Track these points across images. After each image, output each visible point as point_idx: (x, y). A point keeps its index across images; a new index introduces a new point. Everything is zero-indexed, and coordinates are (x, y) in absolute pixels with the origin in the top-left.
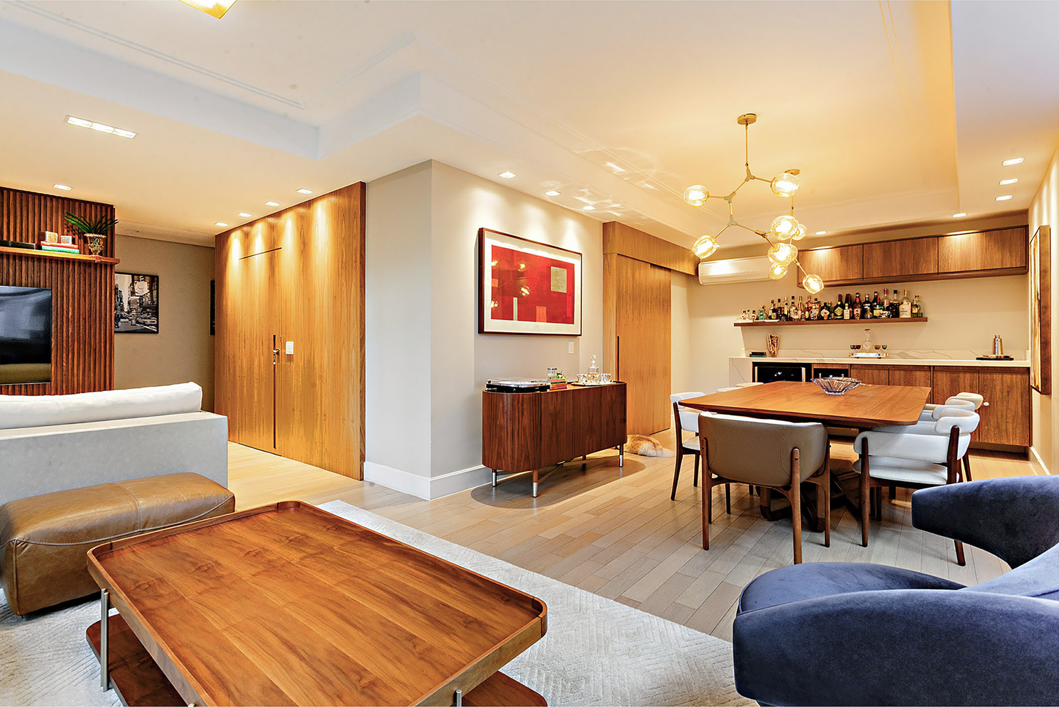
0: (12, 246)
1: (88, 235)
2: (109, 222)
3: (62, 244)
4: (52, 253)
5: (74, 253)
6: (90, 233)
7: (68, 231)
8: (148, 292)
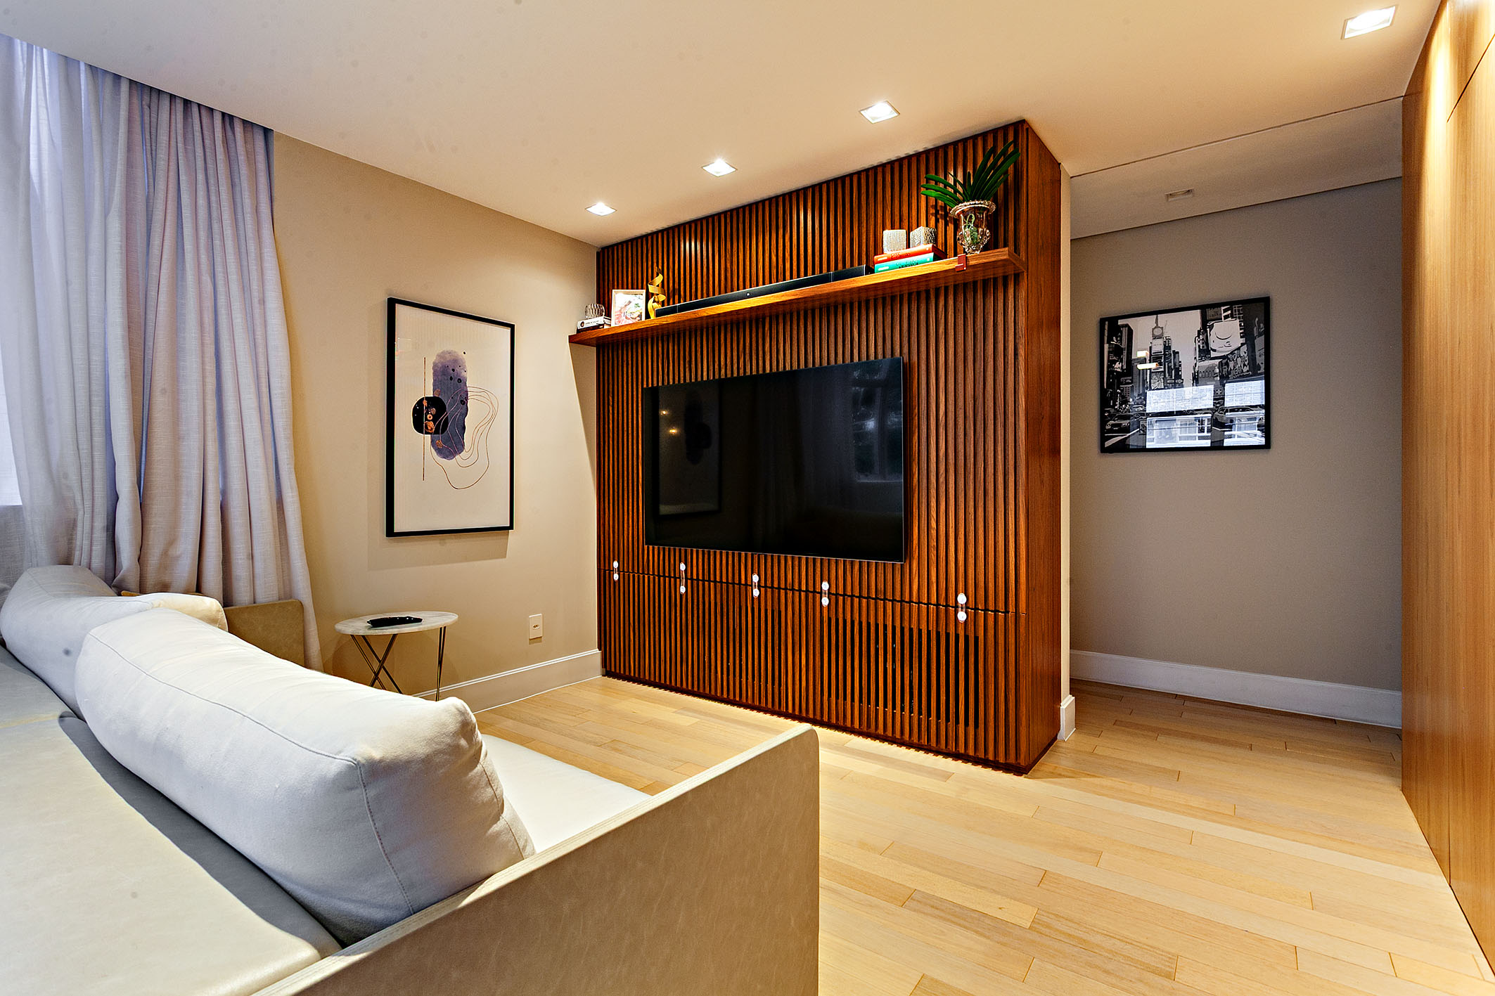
1: (958, 211)
3: (913, 251)
4: (889, 276)
6: (959, 204)
7: (937, 221)
8: (1242, 344)
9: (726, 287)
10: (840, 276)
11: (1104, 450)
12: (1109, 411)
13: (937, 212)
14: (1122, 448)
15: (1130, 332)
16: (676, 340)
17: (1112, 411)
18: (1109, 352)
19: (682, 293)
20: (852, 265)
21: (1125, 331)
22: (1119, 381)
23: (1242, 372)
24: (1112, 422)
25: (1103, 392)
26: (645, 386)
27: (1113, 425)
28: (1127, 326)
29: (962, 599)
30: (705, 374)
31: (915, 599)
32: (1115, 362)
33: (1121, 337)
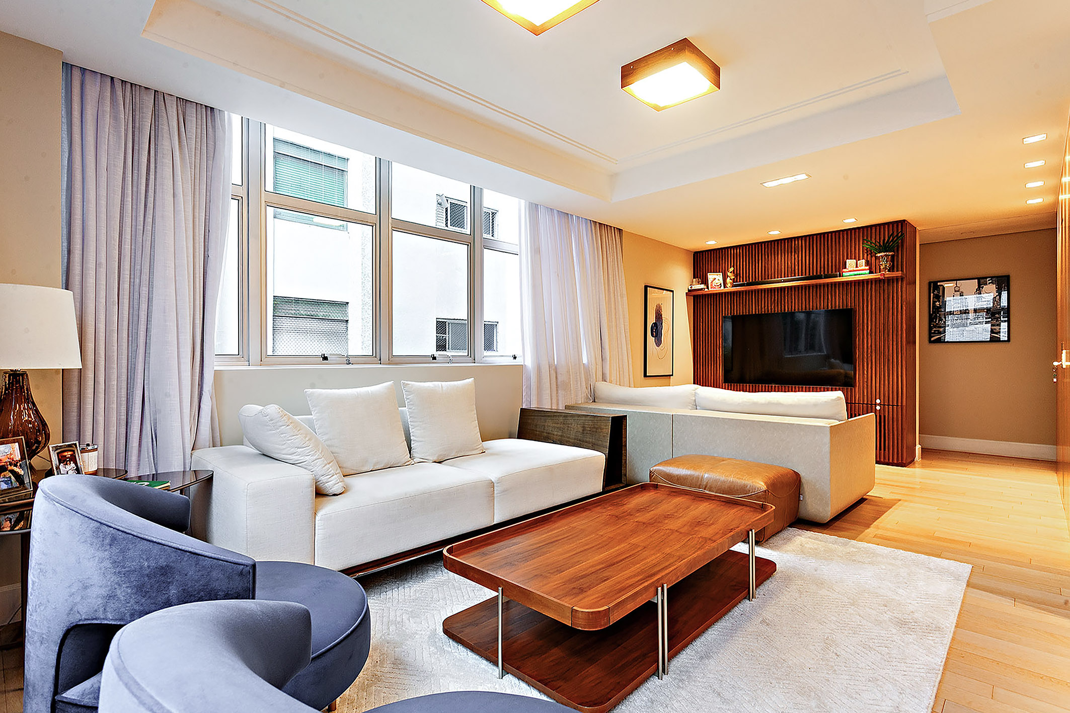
0: (825, 278)
1: (879, 255)
2: (900, 234)
3: (859, 268)
4: (849, 278)
5: (865, 275)
6: (879, 253)
7: (867, 255)
8: (997, 296)
9: (765, 277)
10: (827, 277)
11: (930, 342)
12: (933, 324)
13: (867, 252)
14: (939, 341)
15: (944, 288)
16: (738, 296)
17: (935, 324)
18: (933, 298)
19: (741, 275)
20: (832, 272)
21: (941, 287)
22: (938, 310)
23: (997, 308)
24: (935, 329)
25: (930, 315)
26: (724, 315)
27: (935, 331)
28: (942, 285)
29: (878, 401)
30: (754, 311)
31: (857, 402)
32: (936, 302)
33: (939, 290)
